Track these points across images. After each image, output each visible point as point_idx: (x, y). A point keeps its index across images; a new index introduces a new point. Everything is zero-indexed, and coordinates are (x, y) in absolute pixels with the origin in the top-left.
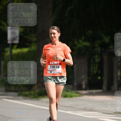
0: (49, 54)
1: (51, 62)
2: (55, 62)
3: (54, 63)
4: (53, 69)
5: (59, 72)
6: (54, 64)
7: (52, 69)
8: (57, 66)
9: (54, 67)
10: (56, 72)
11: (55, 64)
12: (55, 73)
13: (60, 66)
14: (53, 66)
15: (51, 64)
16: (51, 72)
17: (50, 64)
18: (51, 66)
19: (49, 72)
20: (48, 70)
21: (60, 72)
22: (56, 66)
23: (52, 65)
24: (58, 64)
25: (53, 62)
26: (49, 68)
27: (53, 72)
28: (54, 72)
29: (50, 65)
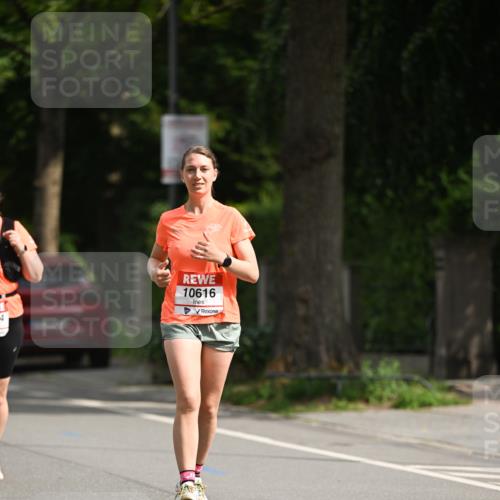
0: (179, 246)
1: (185, 276)
2: (199, 277)
3: (197, 281)
4: (194, 302)
5: (215, 309)
6: (196, 283)
7: (190, 301)
8: (209, 288)
10: (203, 311)
11: (200, 283)
12: (200, 313)
13: (219, 290)
14: (196, 288)
15: (188, 282)
16: (187, 310)
17: (184, 282)
18: (186, 290)
19: (179, 311)
20: (178, 302)
21: (217, 311)
22: (206, 290)
23: (190, 285)
24: (211, 283)
25: (192, 276)
26: (180, 298)
27: (193, 311)
28: (197, 309)
29: (185, 287)
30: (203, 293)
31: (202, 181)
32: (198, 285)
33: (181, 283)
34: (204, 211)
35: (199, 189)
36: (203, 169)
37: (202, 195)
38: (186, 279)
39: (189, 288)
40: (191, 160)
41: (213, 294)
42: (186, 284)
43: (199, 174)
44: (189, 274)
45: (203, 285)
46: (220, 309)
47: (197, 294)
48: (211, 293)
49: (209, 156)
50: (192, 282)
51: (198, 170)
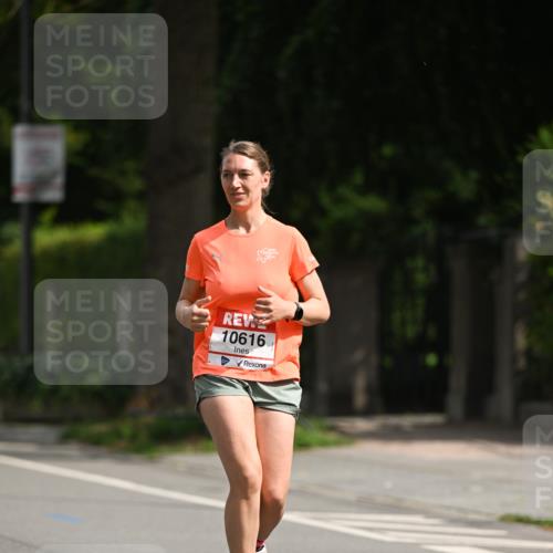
1: (227, 314)
2: (245, 316)
3: (243, 322)
4: (236, 350)
5: (263, 362)
6: (240, 325)
7: (231, 348)
8: (257, 334)
9: (243, 341)
10: (247, 363)
12: (242, 366)
13: (270, 337)
14: (239, 332)
15: (230, 323)
16: (225, 360)
17: (225, 323)
18: (226, 333)
19: (215, 361)
20: (213, 348)
21: (265, 365)
22: (253, 336)
24: (260, 327)
25: (236, 315)
26: (217, 343)
27: (233, 362)
28: (239, 360)
29: (225, 330)
30: (249, 340)
31: (241, 190)
32: (243, 328)
33: (219, 323)
34: (253, 229)
35: (240, 200)
36: (244, 174)
37: (246, 208)
38: (226, 320)
39: (230, 331)
40: (229, 161)
41: (261, 343)
42: (227, 326)
44: (233, 311)
45: (249, 328)
46: (269, 363)
47: (241, 339)
48: (259, 340)
50: (236, 323)
51: (236, 176)
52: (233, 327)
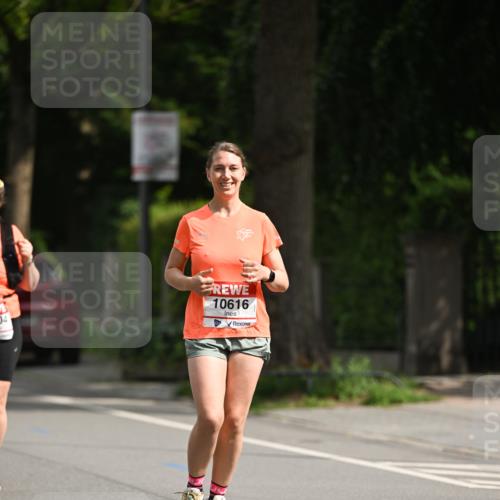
1: (216, 286)
2: (231, 287)
3: (229, 291)
4: (226, 314)
5: (248, 321)
6: (228, 293)
7: (222, 311)
8: (242, 300)
9: (231, 306)
10: (235, 324)
11: (233, 293)
12: (232, 326)
13: (252, 301)
14: (227, 299)
15: (219, 293)
16: (217, 322)
17: (215, 292)
18: (216, 301)
19: (209, 323)
20: (207, 313)
21: (249, 324)
22: (238, 302)
24: (244, 293)
25: (224, 286)
26: (209, 309)
27: (224, 324)
28: (229, 321)
29: (215, 298)
30: (236, 305)
31: (231, 181)
32: (230, 296)
33: (210, 294)
35: (227, 190)
36: (233, 168)
37: (229, 197)
38: (216, 289)
39: (219, 299)
40: (219, 158)
41: (246, 305)
42: (217, 295)
43: (228, 174)
44: (220, 283)
45: (236, 296)
46: (252, 322)
47: (229, 305)
48: (243, 304)
49: (238, 155)
50: (224, 291)
51: (227, 169)
52: (222, 295)
